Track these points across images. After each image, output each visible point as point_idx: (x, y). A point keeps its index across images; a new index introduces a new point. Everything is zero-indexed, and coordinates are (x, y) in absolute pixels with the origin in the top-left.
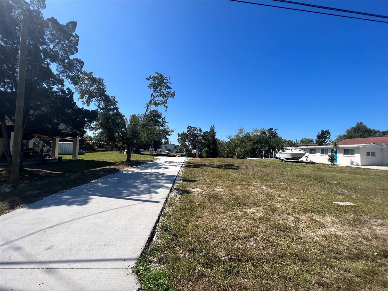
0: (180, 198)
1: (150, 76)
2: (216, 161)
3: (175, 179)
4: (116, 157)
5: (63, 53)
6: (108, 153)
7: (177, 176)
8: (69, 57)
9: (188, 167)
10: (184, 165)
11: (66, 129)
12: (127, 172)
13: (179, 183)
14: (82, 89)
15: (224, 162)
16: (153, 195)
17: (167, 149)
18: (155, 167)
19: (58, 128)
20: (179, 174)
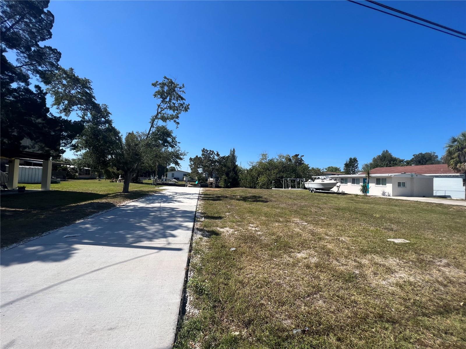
0: (207, 242)
1: (157, 82)
2: (239, 191)
3: (194, 216)
4: (106, 187)
5: (27, 36)
6: (95, 181)
7: (196, 212)
8: (38, 43)
9: (208, 200)
10: (201, 197)
11: (33, 147)
12: (127, 208)
13: (201, 222)
14: (58, 91)
15: (249, 193)
16: (171, 239)
17: (175, 177)
18: (164, 200)
19: (21, 143)
20: (198, 209)
